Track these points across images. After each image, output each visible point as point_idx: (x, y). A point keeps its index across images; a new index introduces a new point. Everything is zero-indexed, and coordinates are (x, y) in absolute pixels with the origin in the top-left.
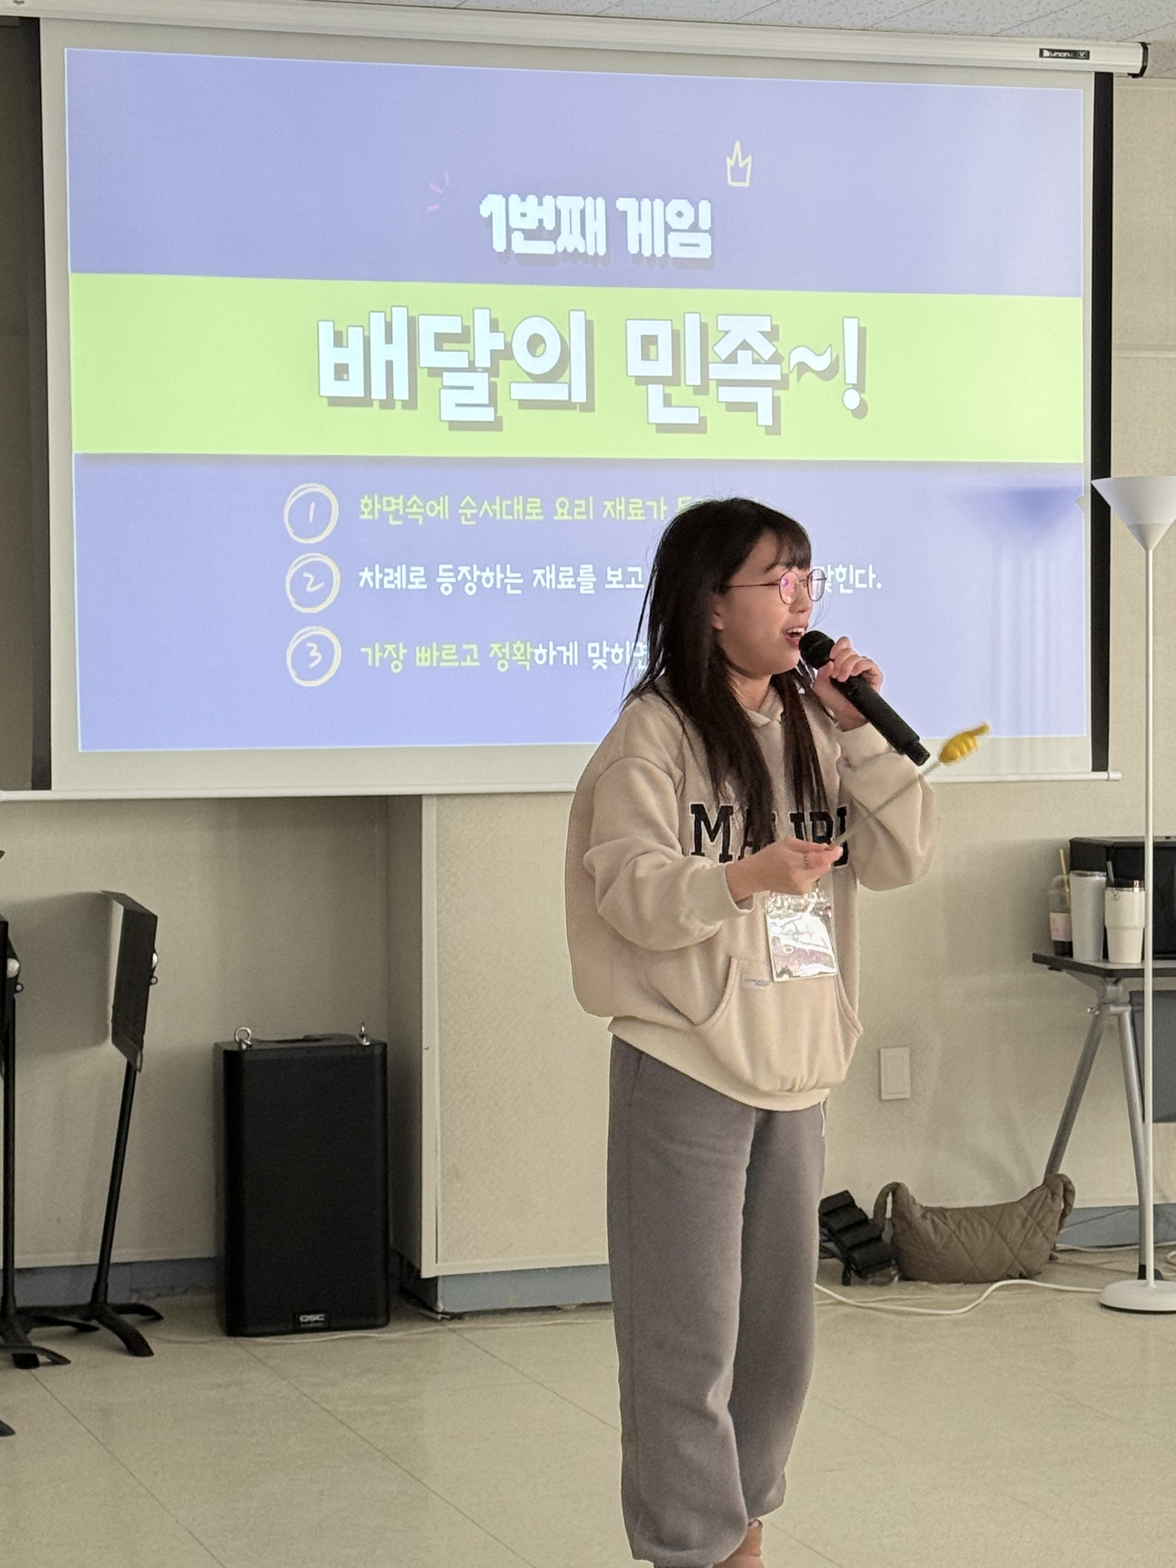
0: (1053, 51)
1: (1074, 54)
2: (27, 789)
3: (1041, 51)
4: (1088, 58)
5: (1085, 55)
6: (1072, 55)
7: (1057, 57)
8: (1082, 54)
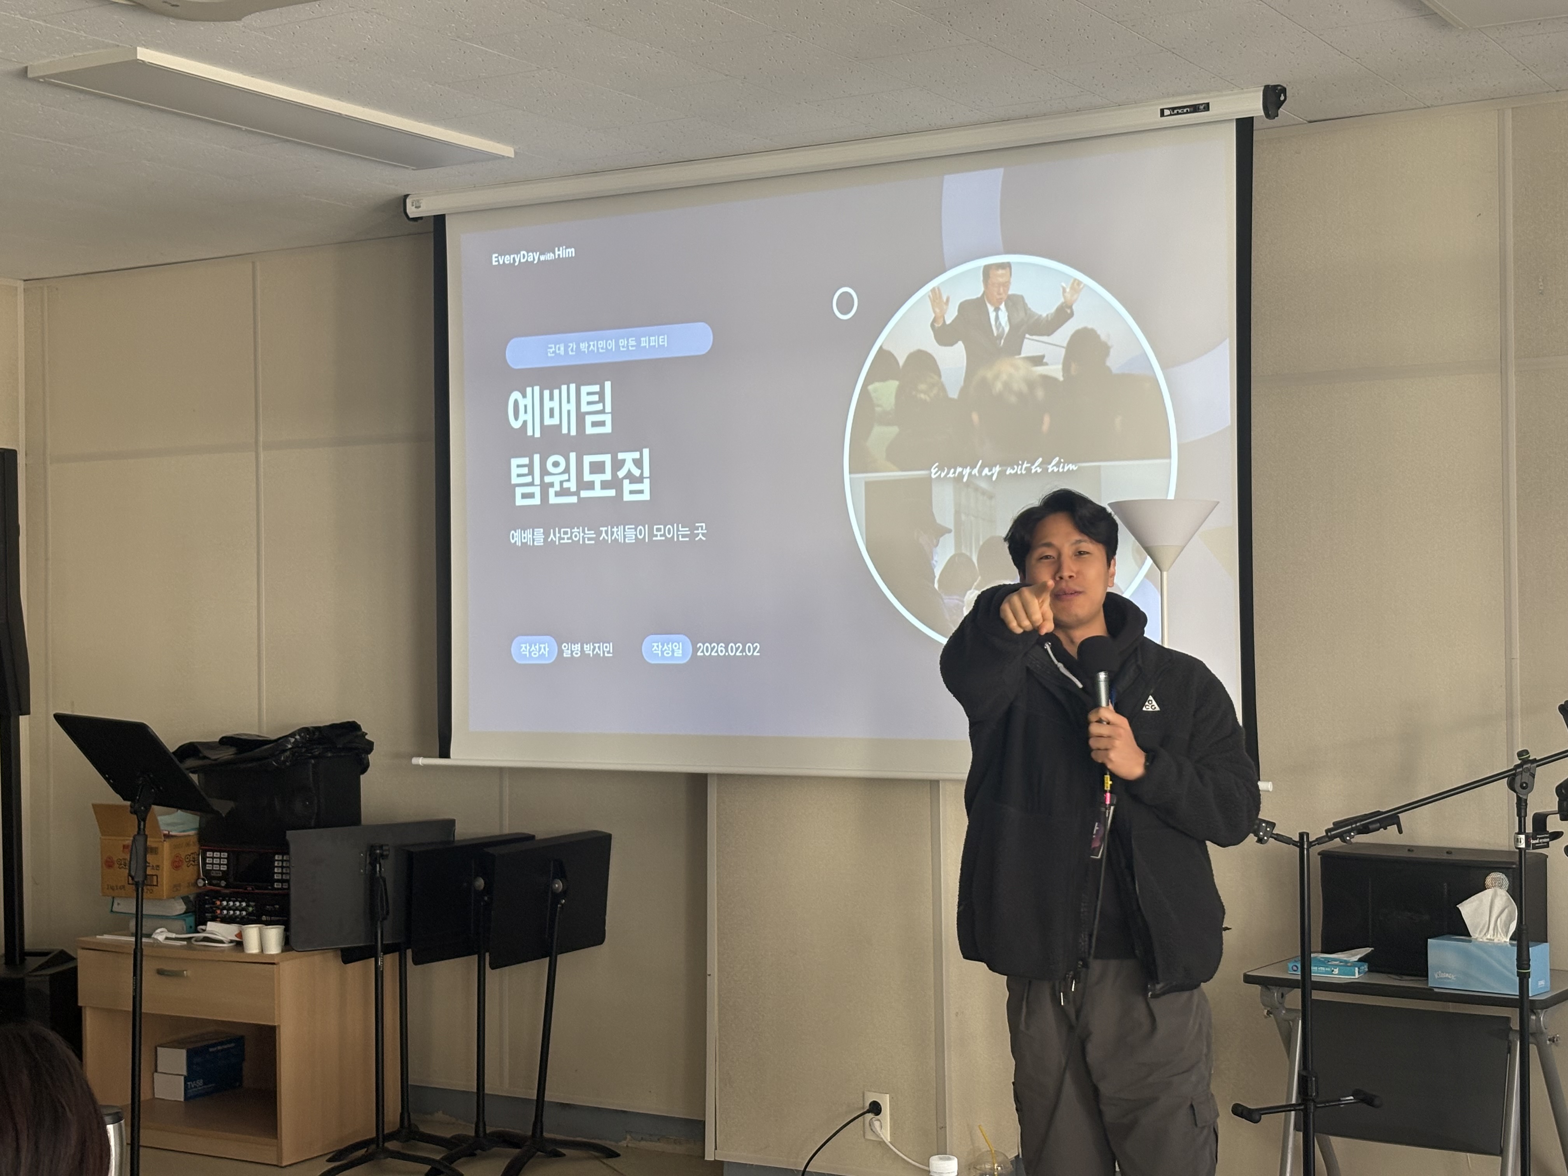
0: (1173, 109)
1: (1195, 109)
2: (435, 757)
3: (1162, 111)
4: (1208, 110)
5: (1204, 108)
6: (1192, 109)
7: (1178, 114)
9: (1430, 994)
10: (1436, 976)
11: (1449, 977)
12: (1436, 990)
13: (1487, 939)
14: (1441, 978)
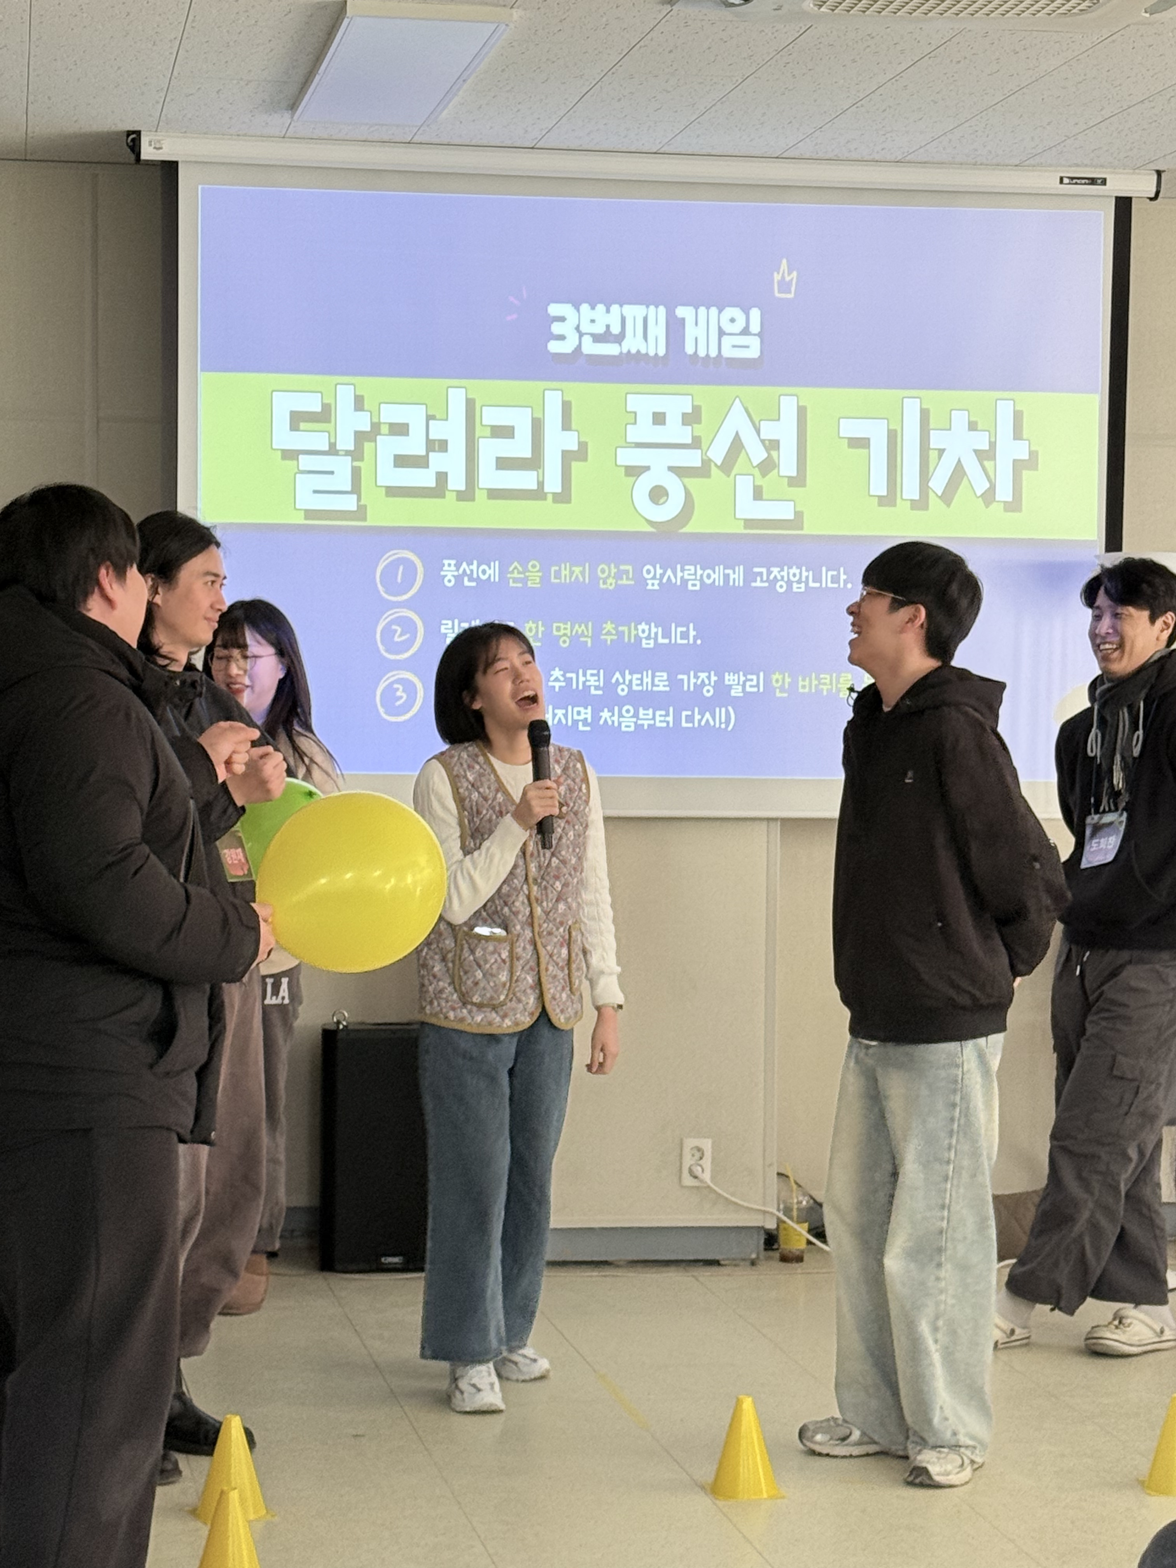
0: (1072, 178)
1: (1093, 181)
3: (1061, 179)
4: (1107, 184)
5: (1102, 182)
6: (1090, 182)
7: (1076, 184)
8: (1099, 181)
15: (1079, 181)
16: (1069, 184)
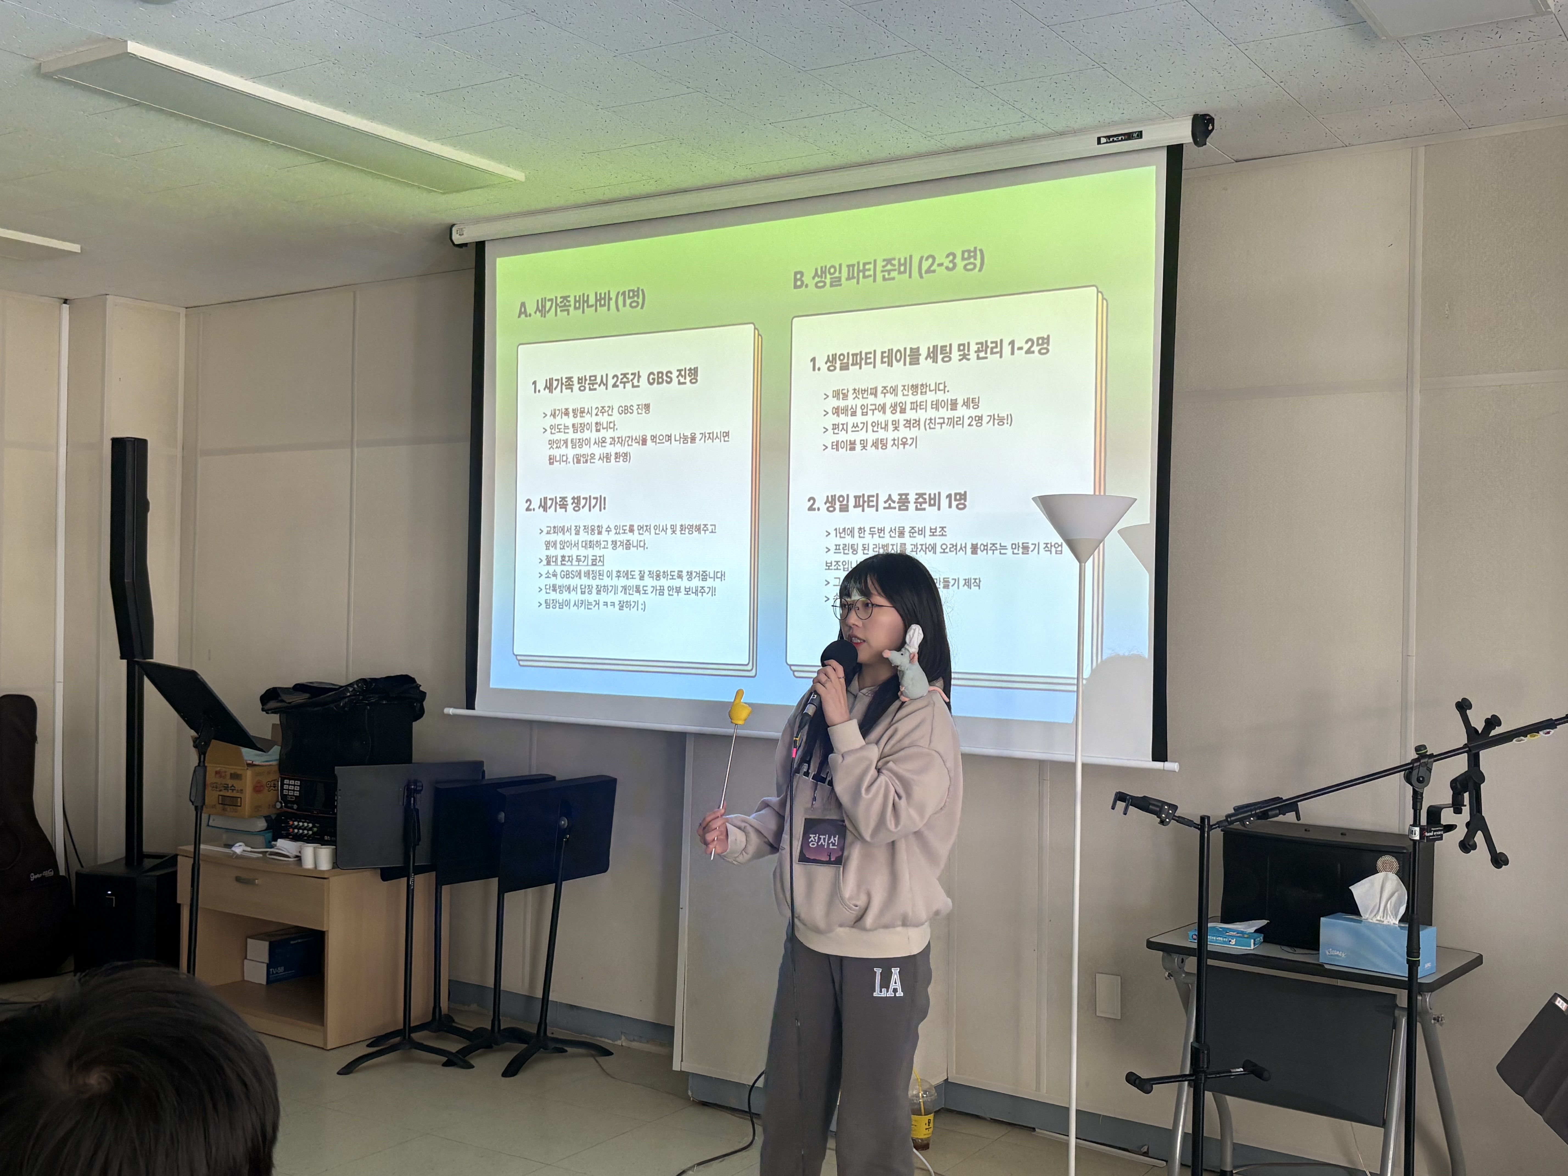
0: (1108, 137)
1: (1129, 136)
2: (464, 709)
3: (1099, 139)
4: (1141, 137)
5: (1138, 135)
6: (1126, 137)
7: (1113, 141)
8: (1135, 135)
9: (1319, 969)
10: (1328, 953)
11: (1340, 955)
12: (1327, 967)
13: (1377, 920)
14: (1332, 955)
15: (1115, 139)
16: (1107, 143)
